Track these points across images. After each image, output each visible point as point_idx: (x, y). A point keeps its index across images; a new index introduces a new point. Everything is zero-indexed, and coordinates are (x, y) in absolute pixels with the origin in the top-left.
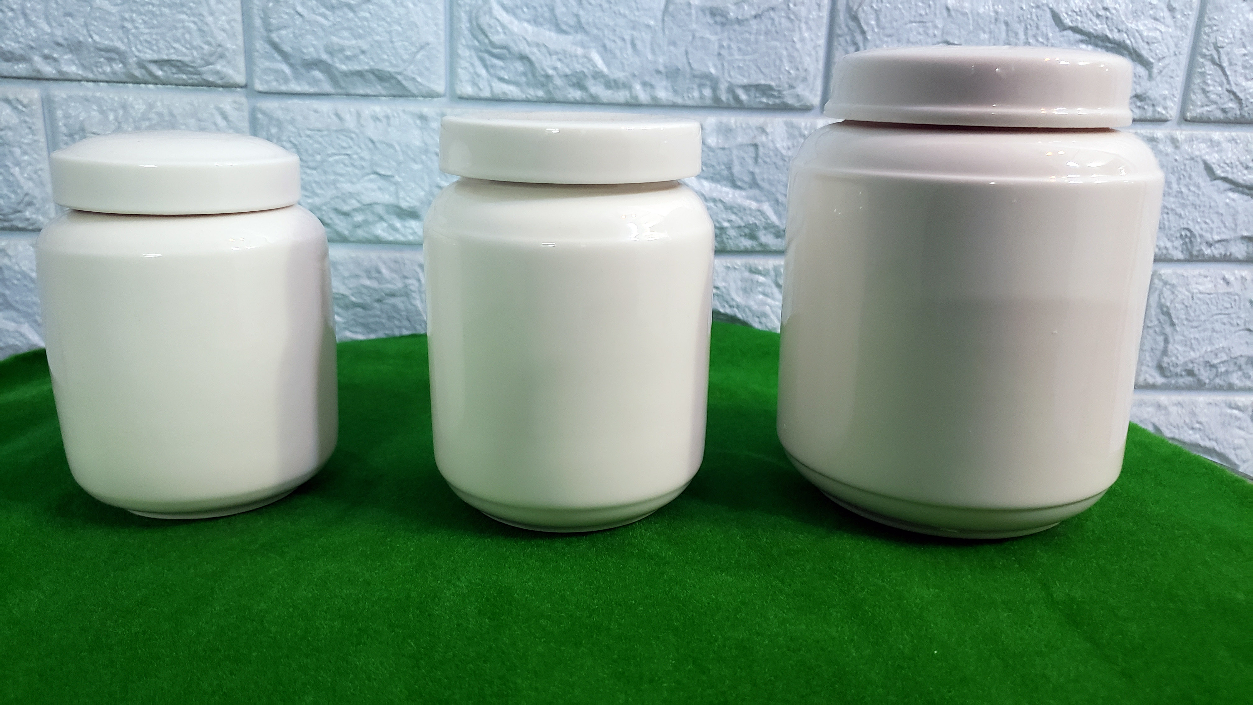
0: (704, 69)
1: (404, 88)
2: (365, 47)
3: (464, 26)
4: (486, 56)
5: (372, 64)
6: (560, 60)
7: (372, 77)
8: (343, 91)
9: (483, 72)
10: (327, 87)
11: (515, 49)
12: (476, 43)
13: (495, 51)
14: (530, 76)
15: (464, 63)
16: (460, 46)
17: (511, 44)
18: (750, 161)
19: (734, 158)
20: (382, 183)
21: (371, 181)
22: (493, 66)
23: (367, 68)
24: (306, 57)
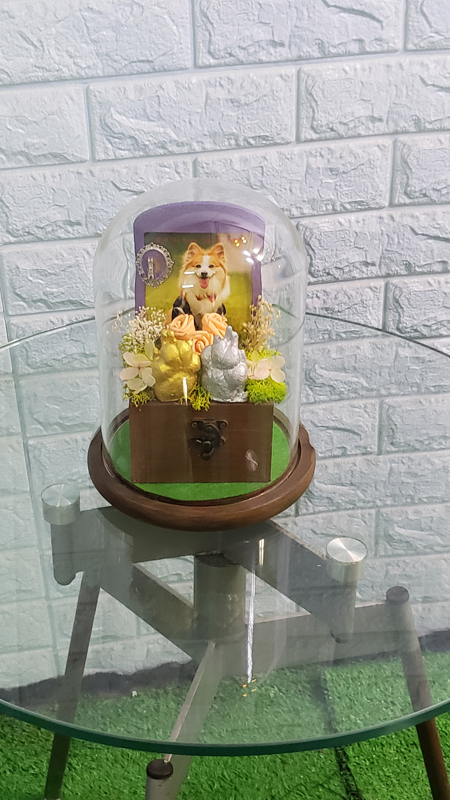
0: (230, 131)
1: (68, 160)
2: (46, 143)
3: (98, 124)
4: (111, 138)
5: (50, 150)
6: (152, 136)
7: (50, 156)
8: (35, 165)
9: (109, 146)
10: (26, 163)
11: (126, 134)
12: (105, 132)
13: (116, 136)
14: (135, 145)
15: (98, 143)
16: (96, 134)
17: (124, 132)
18: (260, 175)
19: (251, 174)
20: (60, 210)
21: (54, 209)
22: (115, 143)
23: (48, 152)
24: (14, 151)
